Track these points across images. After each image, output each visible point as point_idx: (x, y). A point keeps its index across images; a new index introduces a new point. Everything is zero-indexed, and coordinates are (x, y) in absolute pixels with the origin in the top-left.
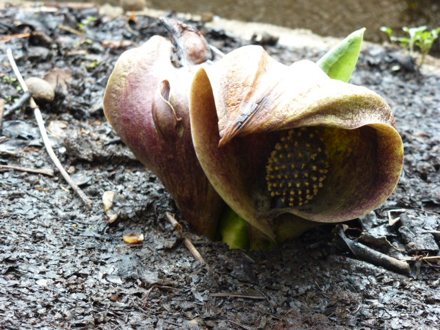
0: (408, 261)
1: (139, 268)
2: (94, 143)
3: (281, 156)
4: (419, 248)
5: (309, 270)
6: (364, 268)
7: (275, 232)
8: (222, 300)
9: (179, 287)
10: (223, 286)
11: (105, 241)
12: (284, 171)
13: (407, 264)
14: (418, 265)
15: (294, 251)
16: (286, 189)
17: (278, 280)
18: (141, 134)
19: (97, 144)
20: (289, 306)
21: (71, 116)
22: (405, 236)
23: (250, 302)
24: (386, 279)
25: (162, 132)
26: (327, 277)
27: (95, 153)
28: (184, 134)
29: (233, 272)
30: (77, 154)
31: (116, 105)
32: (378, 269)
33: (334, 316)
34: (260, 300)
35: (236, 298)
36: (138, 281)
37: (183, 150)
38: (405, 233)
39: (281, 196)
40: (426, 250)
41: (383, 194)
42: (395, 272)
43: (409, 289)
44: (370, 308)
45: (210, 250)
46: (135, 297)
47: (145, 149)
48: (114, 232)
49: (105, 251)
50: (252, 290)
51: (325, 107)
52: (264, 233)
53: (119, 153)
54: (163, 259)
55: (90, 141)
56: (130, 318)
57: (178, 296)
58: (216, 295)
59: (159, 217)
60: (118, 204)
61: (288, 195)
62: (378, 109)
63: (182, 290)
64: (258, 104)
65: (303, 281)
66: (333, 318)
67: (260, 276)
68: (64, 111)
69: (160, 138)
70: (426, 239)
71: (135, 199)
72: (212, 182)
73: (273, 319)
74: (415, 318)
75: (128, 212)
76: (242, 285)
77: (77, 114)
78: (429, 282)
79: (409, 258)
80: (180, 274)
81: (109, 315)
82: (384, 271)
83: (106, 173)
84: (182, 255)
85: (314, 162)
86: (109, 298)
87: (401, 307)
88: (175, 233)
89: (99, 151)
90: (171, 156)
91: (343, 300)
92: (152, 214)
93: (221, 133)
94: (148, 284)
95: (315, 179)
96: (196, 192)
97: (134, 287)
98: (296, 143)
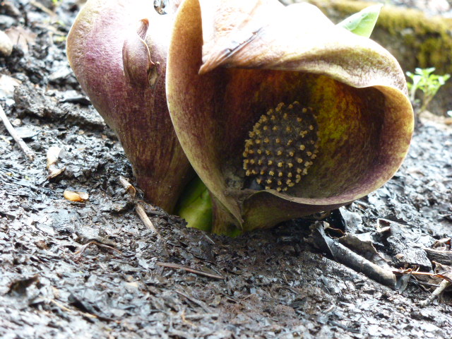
0: (394, 272)
1: (78, 223)
2: (48, 98)
3: (265, 128)
4: (409, 261)
5: (278, 263)
6: (343, 271)
7: (243, 217)
8: (171, 271)
9: (121, 250)
10: (175, 258)
11: (42, 193)
12: (266, 146)
13: (393, 276)
14: (405, 278)
15: (263, 241)
16: (264, 168)
17: (240, 266)
18: (105, 77)
19: (51, 100)
20: (249, 292)
21: (27, 78)
22: (394, 246)
23: (204, 279)
24: (366, 287)
25: (130, 75)
26: (297, 273)
27: (47, 108)
28: (156, 81)
29: (189, 248)
30: (26, 106)
31: (82, 44)
32: (358, 275)
33: (301, 310)
34: (216, 280)
35: (187, 272)
36: (74, 235)
37: (152, 101)
38: (395, 243)
39: (258, 176)
40: (417, 264)
41: (381, 178)
42: (377, 281)
43: (391, 302)
44: (345, 312)
45: (165, 222)
46: (67, 249)
47: (107, 95)
48: (55, 188)
49: (39, 202)
50: (209, 269)
51: (333, 52)
52: (231, 212)
53: (74, 113)
54: (108, 222)
55: (43, 95)
56: (57, 267)
57: (118, 258)
58: (165, 264)
59: (110, 179)
60: (64, 160)
61: (266, 175)
62: (391, 73)
63: (124, 254)
64: (254, 33)
65: (268, 273)
66: (300, 312)
67: (219, 258)
68: (20, 70)
69: (127, 83)
70: (418, 254)
71: (85, 160)
72: (180, 140)
73: (229, 301)
74: (398, 330)
75: (74, 170)
76: (197, 262)
77: (34, 77)
78: (415, 300)
79: (397, 270)
80: (126, 238)
81: (32, 259)
82: (364, 278)
83: (56, 131)
84: (130, 221)
85: (302, 140)
86: (35, 243)
87: (381, 316)
88: (126, 196)
89: (52, 108)
90: (137, 107)
91: (315, 295)
92: (103, 176)
93: (204, 59)
94: (85, 238)
95: (300, 160)
96: (158, 155)
97: (67, 240)
98: (285, 116)
